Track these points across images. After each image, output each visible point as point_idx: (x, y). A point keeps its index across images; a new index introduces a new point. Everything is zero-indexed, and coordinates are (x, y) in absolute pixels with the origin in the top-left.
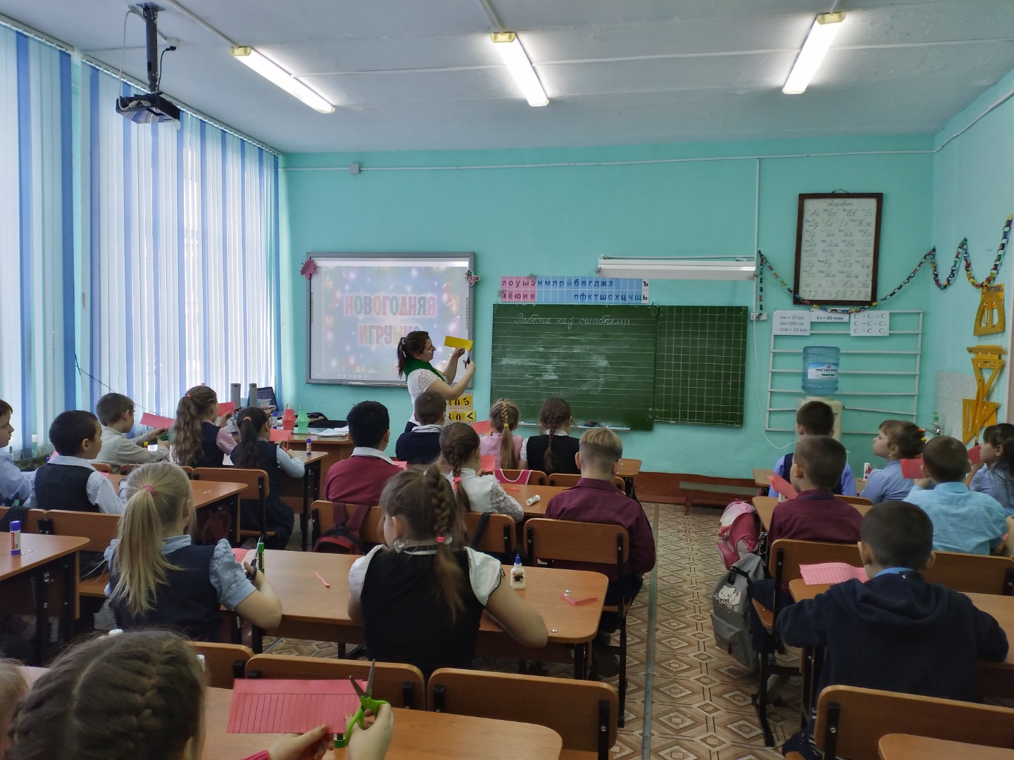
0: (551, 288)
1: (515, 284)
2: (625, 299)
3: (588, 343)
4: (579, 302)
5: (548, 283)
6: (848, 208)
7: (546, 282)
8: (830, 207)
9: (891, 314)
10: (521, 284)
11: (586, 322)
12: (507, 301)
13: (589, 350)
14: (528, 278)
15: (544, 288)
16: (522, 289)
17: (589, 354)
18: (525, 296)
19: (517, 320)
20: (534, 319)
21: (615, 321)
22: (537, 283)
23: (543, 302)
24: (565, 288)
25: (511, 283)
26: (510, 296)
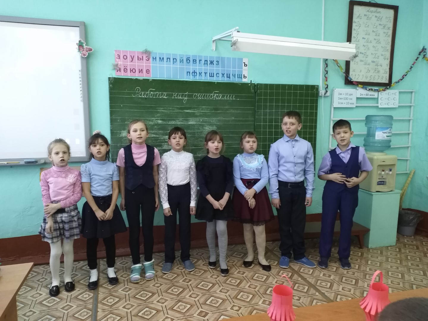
0: (165, 64)
1: (129, 59)
2: (229, 77)
3: (200, 116)
4: (191, 78)
5: (162, 59)
6: (378, 15)
7: (160, 58)
8: (367, 13)
9: (400, 93)
10: (136, 58)
11: (199, 96)
12: (122, 75)
13: (203, 122)
14: (143, 53)
15: (158, 64)
16: (137, 64)
17: (203, 126)
18: (141, 71)
19: (134, 94)
20: (151, 93)
21: (223, 96)
22: (151, 59)
23: (158, 77)
24: (178, 65)
25: (125, 57)
26: (125, 70)
